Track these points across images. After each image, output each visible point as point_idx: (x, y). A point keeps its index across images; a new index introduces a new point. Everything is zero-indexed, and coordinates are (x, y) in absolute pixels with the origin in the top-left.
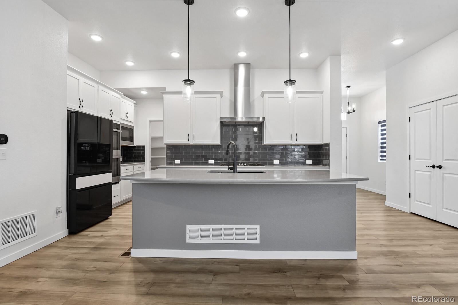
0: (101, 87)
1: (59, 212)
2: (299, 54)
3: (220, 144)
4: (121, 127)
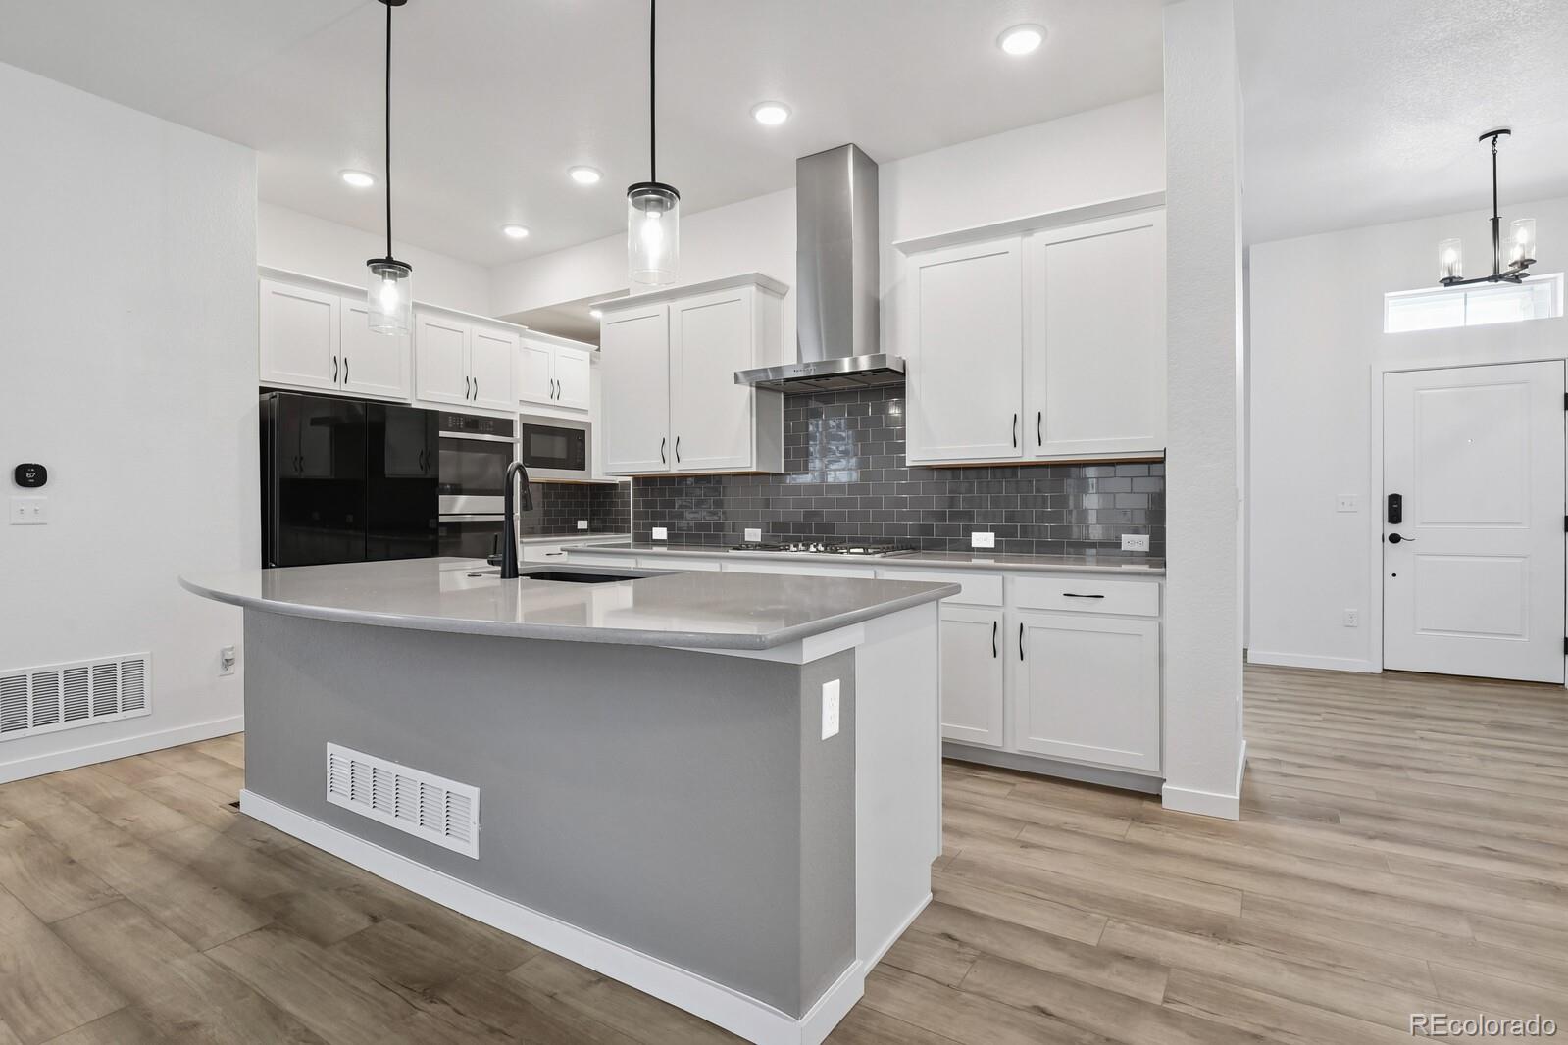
0: (424, 317)
1: (229, 662)
3: (754, 469)
4: (525, 427)
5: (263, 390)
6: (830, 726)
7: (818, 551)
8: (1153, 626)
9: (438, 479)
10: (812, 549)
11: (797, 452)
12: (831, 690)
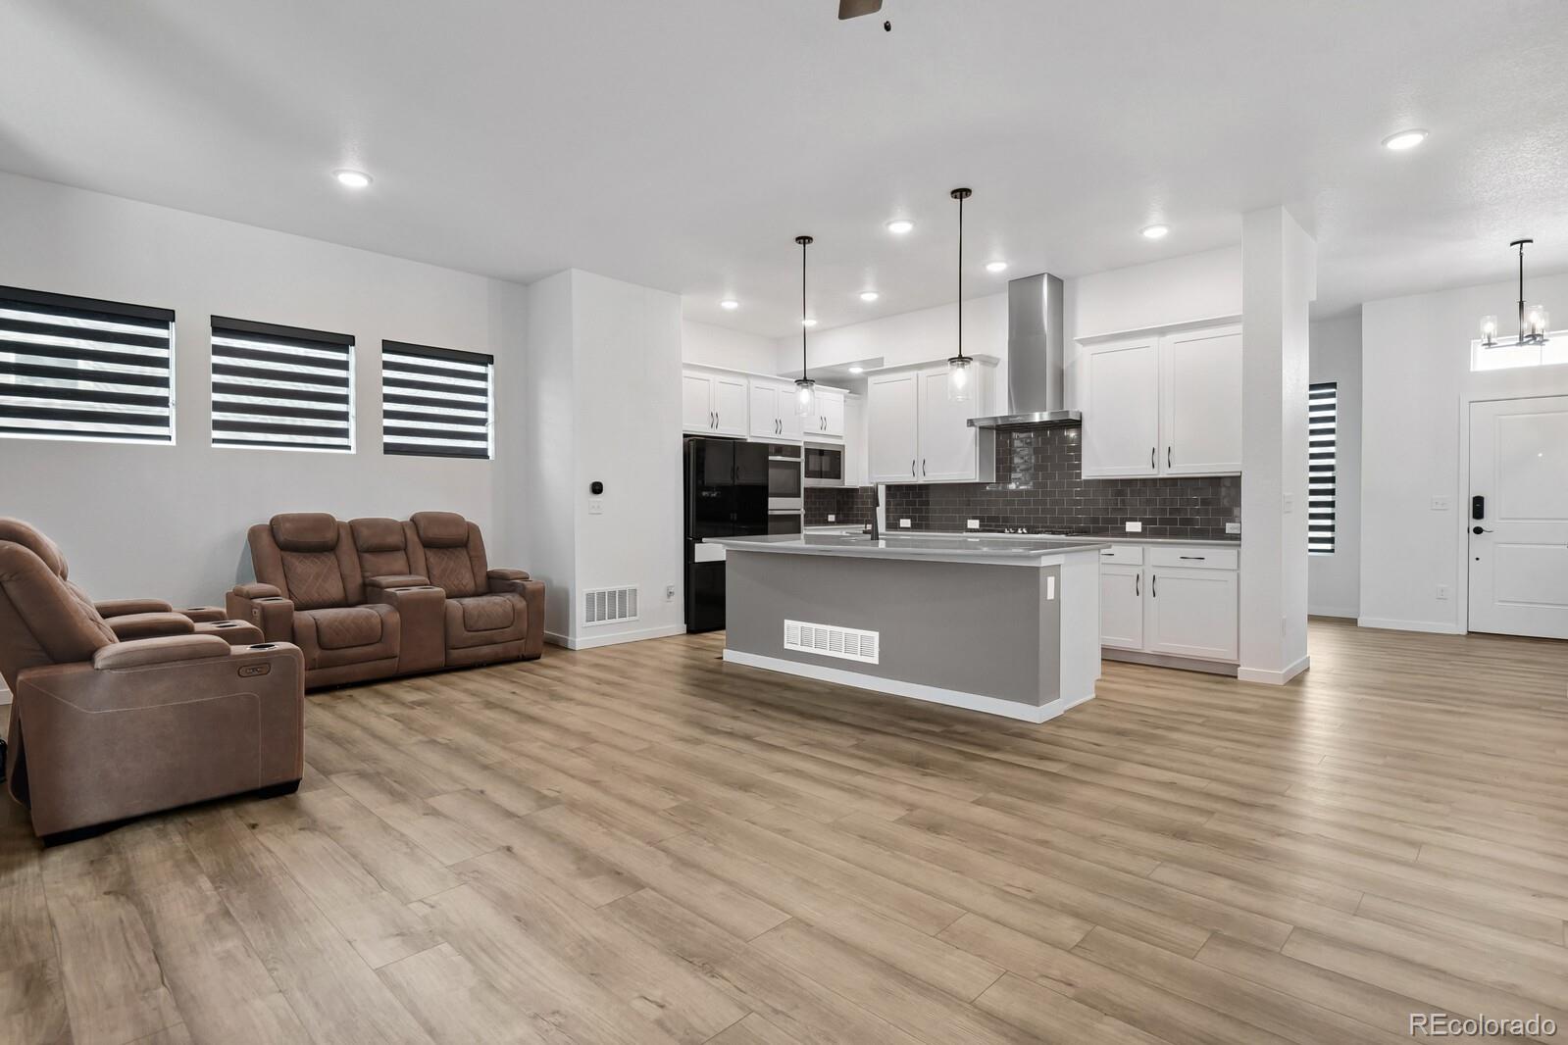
0: (754, 383)
1: (670, 594)
2: (1141, 232)
3: (977, 481)
4: (806, 450)
5: (685, 436)
6: (1051, 595)
7: (1023, 533)
8: (1234, 575)
9: (767, 487)
10: (1020, 531)
11: (1004, 468)
12: (1051, 580)
